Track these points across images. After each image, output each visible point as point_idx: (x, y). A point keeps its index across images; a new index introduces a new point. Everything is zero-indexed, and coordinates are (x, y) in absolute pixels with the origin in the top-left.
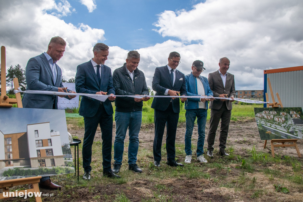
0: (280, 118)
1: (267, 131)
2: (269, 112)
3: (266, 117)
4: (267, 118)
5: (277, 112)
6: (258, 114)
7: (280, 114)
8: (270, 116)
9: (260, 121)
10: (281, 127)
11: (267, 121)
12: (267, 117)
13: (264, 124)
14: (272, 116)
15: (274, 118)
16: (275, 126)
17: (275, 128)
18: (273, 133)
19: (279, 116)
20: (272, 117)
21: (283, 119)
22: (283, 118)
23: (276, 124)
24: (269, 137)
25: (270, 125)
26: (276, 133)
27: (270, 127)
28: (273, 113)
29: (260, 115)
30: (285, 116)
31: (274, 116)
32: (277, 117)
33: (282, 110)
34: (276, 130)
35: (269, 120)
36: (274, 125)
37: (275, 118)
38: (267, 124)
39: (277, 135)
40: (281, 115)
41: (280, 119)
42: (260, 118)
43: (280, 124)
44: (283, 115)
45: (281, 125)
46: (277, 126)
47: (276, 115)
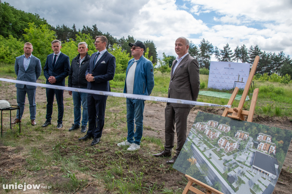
0: (230, 141)
1: (193, 158)
2: (219, 124)
3: (207, 133)
4: (208, 135)
5: (231, 129)
6: (199, 124)
7: (235, 134)
8: (216, 132)
9: (193, 137)
10: (221, 159)
11: (204, 140)
12: (209, 133)
13: (196, 143)
14: (218, 134)
15: (219, 138)
16: (210, 154)
17: (208, 157)
18: (198, 165)
19: (230, 138)
20: (218, 136)
21: (235, 146)
22: (236, 143)
23: (215, 151)
24: (186, 169)
25: (205, 148)
26: (202, 167)
27: (202, 152)
28: (224, 127)
29: (201, 125)
30: (241, 141)
31: (223, 134)
32: (225, 138)
33: (244, 128)
34: (207, 161)
35: (208, 140)
36: (211, 151)
37: (221, 139)
38: (201, 145)
39: (201, 170)
40: (237, 137)
41: (228, 144)
42: (197, 131)
43: (223, 153)
44: (240, 137)
45: (224, 155)
46: (214, 155)
47: (227, 134)
